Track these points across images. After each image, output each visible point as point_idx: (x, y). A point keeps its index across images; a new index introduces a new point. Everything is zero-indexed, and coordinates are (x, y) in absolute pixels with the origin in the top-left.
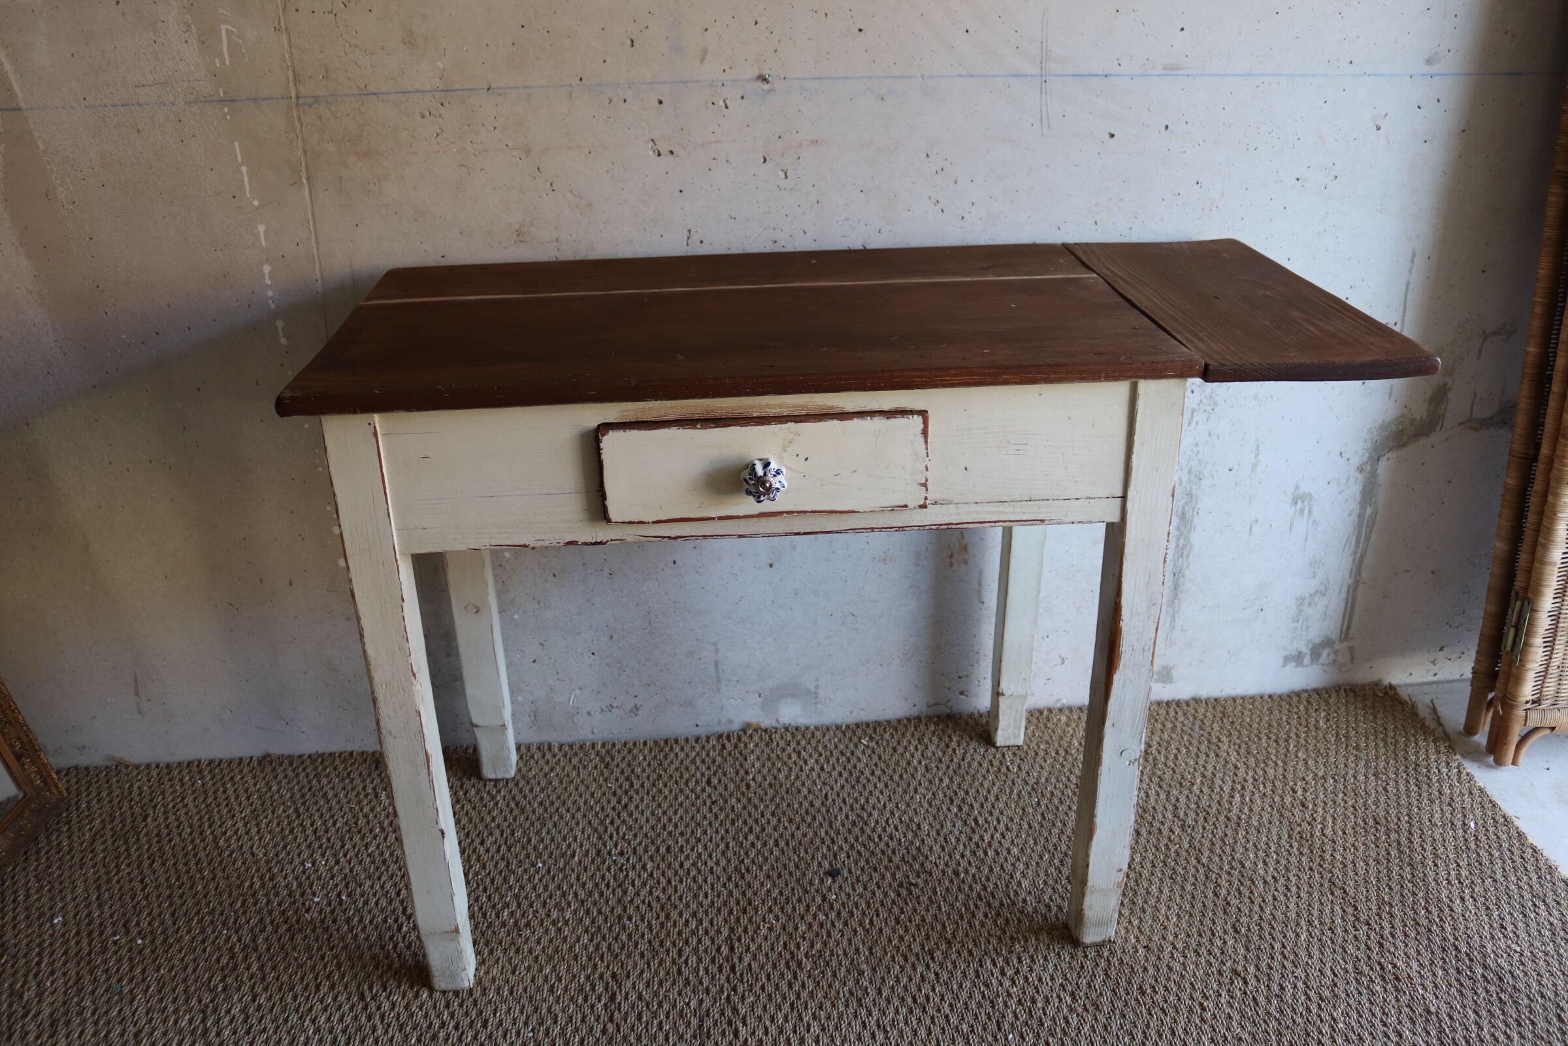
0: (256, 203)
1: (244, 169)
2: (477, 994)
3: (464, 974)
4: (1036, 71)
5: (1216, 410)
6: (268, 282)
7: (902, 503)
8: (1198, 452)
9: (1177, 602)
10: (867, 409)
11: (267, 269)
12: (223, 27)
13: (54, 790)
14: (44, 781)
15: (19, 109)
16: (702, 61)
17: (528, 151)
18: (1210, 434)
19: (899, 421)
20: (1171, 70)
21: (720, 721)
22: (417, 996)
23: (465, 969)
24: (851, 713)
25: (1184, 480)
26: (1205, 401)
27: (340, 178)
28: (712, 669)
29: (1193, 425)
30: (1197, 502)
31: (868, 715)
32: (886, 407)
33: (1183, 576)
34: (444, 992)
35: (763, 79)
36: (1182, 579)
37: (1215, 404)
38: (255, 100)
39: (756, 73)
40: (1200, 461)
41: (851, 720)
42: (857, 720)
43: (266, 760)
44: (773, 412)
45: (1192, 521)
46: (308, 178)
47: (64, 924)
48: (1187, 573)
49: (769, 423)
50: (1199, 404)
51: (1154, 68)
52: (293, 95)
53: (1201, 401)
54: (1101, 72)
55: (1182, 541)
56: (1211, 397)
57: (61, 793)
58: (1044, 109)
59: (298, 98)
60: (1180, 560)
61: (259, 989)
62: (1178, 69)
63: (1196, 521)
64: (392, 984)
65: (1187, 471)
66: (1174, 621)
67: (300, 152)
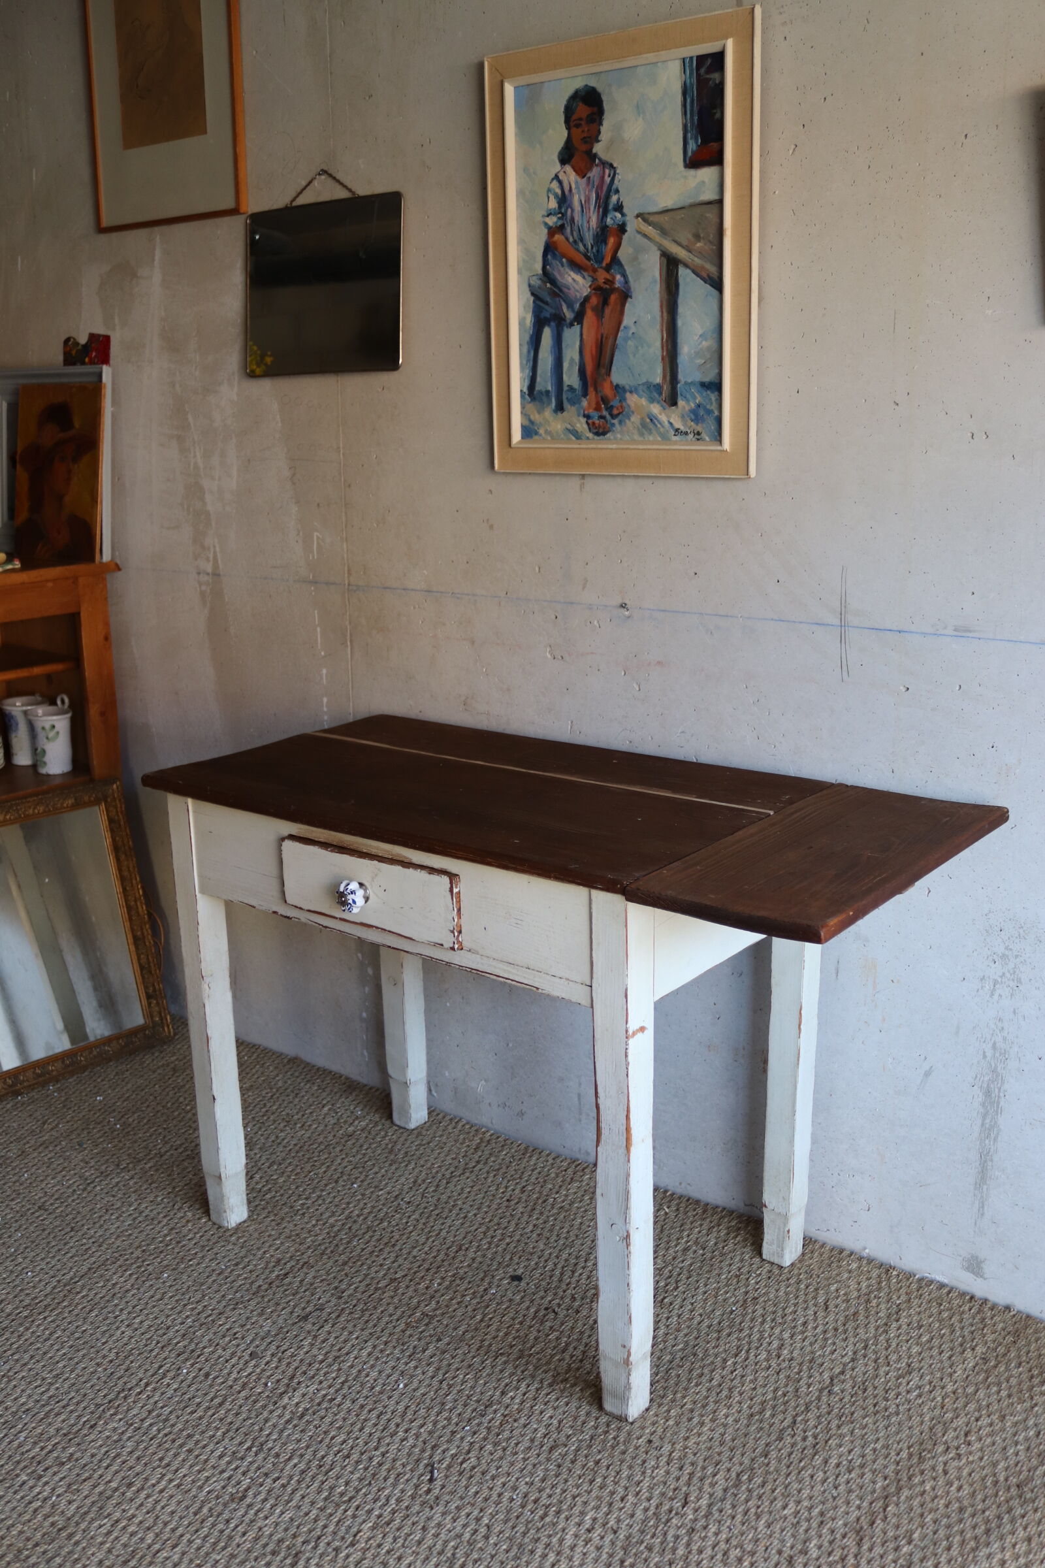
0: (323, 653)
1: (319, 629)
2: (228, 1234)
3: (224, 1215)
4: (837, 622)
5: (1020, 988)
6: (325, 709)
7: (440, 942)
8: (1003, 1028)
9: (985, 1187)
10: (425, 864)
11: (325, 700)
12: (316, 534)
13: (166, 1029)
14: (161, 1020)
15: (219, 575)
16: (584, 588)
17: (473, 643)
18: (1014, 1012)
19: (435, 878)
20: (962, 631)
21: (580, 1150)
22: (199, 1219)
23: (225, 1212)
24: (680, 1184)
25: (989, 1054)
26: (1008, 975)
27: (367, 644)
28: (576, 1099)
29: (996, 997)
30: (1003, 1083)
31: (694, 1192)
32: (436, 866)
33: (992, 1160)
34: (214, 1224)
35: (623, 606)
36: (990, 1163)
37: (1019, 981)
38: (327, 584)
39: (620, 601)
40: (1005, 1039)
41: (679, 1190)
42: (685, 1193)
43: (294, 1061)
44: (374, 851)
45: (998, 1103)
46: (351, 641)
47: (100, 1102)
48: (995, 1158)
49: (364, 858)
50: (1001, 977)
51: (945, 628)
52: (346, 582)
53: (1004, 974)
54: (895, 628)
55: (988, 1121)
56: (1015, 972)
57: (169, 1032)
58: (844, 656)
59: (349, 585)
60: (987, 1141)
61: (136, 1176)
62: (970, 631)
63: (1002, 1103)
64: (197, 1206)
65: (990, 1045)
66: (983, 1207)
67: (347, 623)
